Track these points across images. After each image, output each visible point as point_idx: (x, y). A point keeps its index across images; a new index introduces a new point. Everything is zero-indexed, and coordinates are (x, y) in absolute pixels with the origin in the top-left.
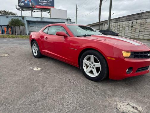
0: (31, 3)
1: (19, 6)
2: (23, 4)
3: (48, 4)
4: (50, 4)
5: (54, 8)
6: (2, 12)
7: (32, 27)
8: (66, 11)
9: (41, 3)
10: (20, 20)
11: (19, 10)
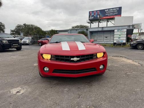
0: (99, 15)
1: (89, 20)
2: (93, 18)
3: (115, 13)
4: (116, 13)
5: (121, 16)
6: (80, 26)
7: (94, 36)
8: (133, 17)
9: (108, 14)
10: (85, 32)
11: (89, 23)
